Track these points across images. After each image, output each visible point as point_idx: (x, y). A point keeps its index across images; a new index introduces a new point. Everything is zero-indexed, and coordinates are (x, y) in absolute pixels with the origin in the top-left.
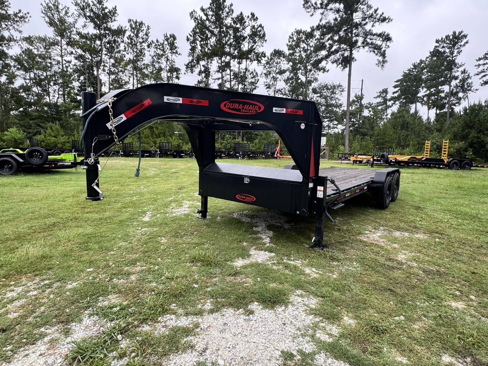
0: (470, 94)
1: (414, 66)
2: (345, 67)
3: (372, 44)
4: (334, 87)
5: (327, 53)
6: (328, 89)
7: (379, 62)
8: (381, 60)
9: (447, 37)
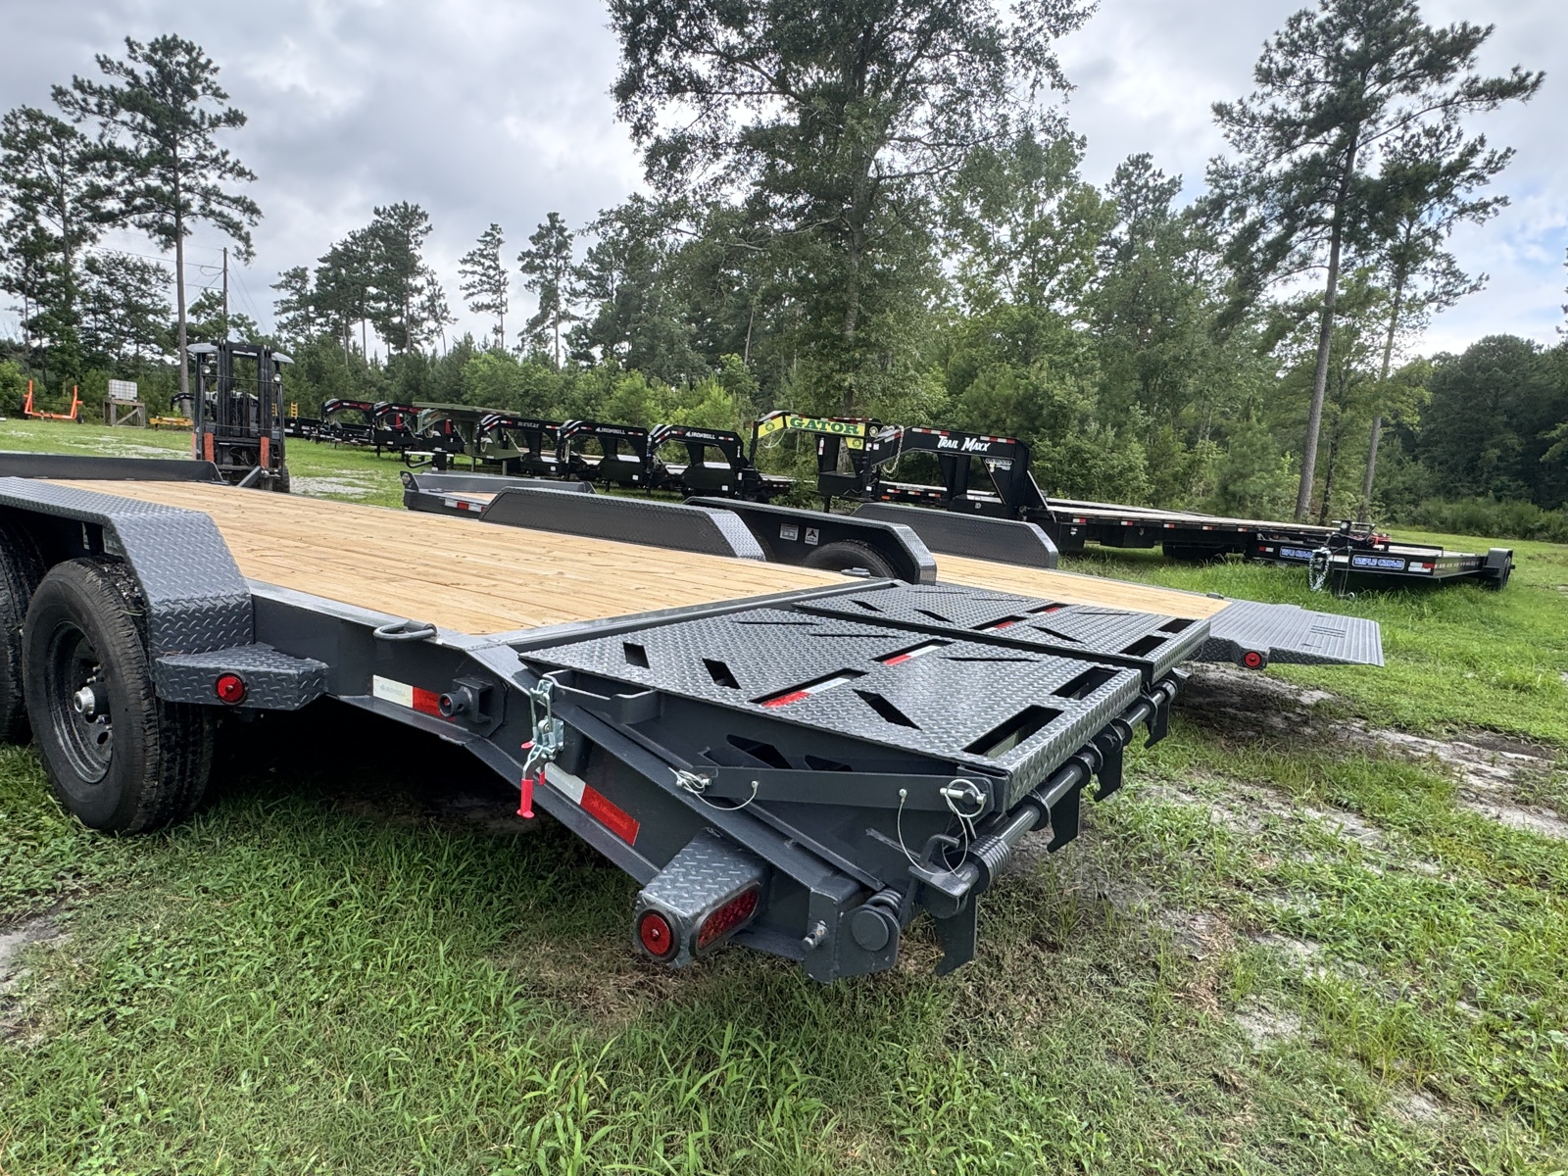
0: (447, 327)
1: (353, 237)
2: (167, 245)
3: (221, 214)
4: (144, 268)
5: (123, 206)
6: (127, 268)
7: (239, 252)
8: (243, 249)
9: (395, 208)
